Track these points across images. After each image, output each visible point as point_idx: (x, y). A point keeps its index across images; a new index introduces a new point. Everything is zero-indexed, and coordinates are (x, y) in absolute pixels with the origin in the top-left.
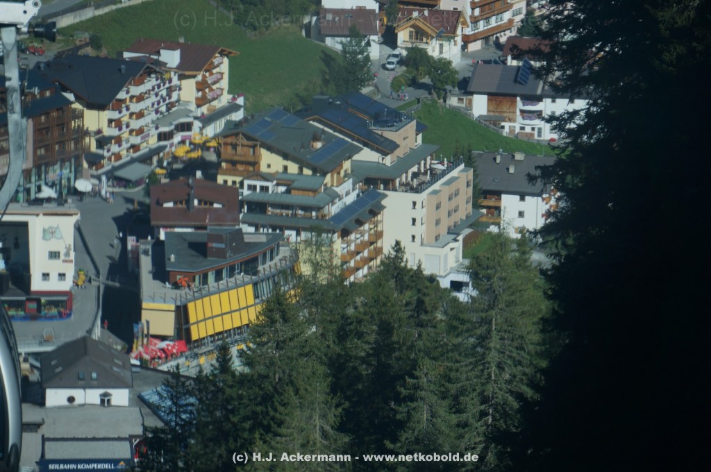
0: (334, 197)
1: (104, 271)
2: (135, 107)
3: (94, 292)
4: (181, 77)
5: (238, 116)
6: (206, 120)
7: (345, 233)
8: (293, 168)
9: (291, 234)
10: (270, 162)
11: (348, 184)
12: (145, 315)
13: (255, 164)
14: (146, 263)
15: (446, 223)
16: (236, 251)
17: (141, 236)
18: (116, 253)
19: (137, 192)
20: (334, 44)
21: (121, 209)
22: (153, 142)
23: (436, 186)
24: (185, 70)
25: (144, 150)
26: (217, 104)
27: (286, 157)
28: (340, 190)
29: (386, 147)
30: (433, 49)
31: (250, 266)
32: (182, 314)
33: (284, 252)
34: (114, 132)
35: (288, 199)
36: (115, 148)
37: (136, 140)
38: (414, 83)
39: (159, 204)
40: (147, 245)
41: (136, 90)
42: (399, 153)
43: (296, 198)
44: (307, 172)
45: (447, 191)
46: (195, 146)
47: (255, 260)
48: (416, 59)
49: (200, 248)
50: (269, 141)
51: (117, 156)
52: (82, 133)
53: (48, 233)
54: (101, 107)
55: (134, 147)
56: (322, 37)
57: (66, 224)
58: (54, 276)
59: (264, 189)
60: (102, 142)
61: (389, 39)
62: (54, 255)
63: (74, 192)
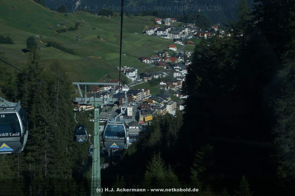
0: (161, 105)
1: (135, 114)
2: (139, 95)
3: (134, 116)
4: (144, 92)
5: (150, 96)
6: (147, 97)
7: (162, 109)
8: (156, 102)
9: (156, 110)
10: (154, 102)
11: (163, 104)
12: (140, 119)
13: (152, 102)
14: (140, 113)
15: (174, 108)
16: (150, 111)
17: (140, 110)
18: (137, 111)
19: (139, 105)
20: (161, 88)
21: (137, 107)
22: (141, 99)
23: (173, 104)
24: (145, 91)
26: (148, 95)
27: (156, 101)
28: (162, 105)
29: (167, 100)
30: (172, 89)
31: (152, 113)
32: (144, 118)
33: (155, 112)
34: (137, 98)
35: (156, 106)
36: (137, 100)
37: (139, 99)
38: (170, 93)
39: (142, 106)
40: (140, 111)
41: (139, 94)
42: (168, 100)
43: (157, 106)
44: (158, 103)
45: (174, 105)
46: (146, 100)
47: (152, 112)
48: (170, 90)
49: (146, 111)
50: (154, 99)
51: (137, 101)
52: (133, 98)
53: (129, 109)
54: (135, 95)
55: (139, 100)
56: (160, 88)
57: (131, 108)
58: (130, 114)
59: (153, 105)
60: (135, 99)
61: (167, 88)
62: (130, 112)
63: (132, 105)
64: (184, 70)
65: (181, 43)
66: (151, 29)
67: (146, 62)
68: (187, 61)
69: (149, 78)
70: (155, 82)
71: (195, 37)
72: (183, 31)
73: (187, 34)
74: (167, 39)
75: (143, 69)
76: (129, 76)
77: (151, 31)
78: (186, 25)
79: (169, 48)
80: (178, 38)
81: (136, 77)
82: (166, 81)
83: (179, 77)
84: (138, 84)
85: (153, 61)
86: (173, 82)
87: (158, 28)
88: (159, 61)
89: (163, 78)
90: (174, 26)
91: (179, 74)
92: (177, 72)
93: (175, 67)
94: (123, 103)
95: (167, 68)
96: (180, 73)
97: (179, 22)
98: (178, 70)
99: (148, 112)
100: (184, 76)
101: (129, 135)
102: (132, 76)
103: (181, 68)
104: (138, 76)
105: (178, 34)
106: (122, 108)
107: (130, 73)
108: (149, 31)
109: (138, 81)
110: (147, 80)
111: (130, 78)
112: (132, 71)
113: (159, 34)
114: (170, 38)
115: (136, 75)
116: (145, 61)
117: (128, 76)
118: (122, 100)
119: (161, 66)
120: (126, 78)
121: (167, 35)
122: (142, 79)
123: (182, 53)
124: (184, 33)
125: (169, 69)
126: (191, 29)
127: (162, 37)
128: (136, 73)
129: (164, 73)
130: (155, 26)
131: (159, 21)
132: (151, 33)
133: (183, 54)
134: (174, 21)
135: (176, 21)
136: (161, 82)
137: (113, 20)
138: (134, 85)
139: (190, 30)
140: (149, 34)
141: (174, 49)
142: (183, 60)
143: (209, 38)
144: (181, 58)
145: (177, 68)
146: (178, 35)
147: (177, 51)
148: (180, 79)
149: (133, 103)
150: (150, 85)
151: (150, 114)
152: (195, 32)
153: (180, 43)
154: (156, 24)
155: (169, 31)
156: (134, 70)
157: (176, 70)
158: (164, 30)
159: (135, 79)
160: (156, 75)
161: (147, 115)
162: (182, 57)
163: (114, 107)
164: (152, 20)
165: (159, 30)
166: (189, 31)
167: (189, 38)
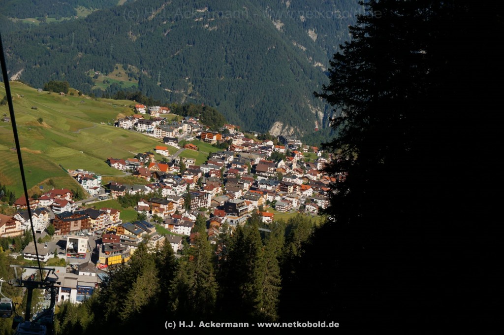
0: (138, 240)
1: (92, 250)
2: (101, 220)
3: (90, 254)
4: (110, 215)
5: (121, 223)
6: (114, 224)
8: (131, 234)
9: (129, 246)
10: (126, 232)
11: (141, 238)
12: (99, 259)
13: (123, 232)
14: (101, 249)
16: (119, 248)
17: (100, 244)
18: (95, 247)
19: (100, 236)
20: (140, 212)
21: (96, 239)
22: (104, 227)
23: (158, 240)
24: (112, 213)
25: (102, 228)
26: (117, 221)
27: (130, 231)
29: (149, 231)
30: (159, 215)
31: (121, 252)
32: (107, 260)
33: (128, 249)
34: (96, 224)
35: (129, 240)
36: (96, 227)
38: (155, 221)
39: (104, 238)
40: (101, 246)
41: (101, 217)
42: (152, 233)
43: (131, 239)
44: (133, 234)
45: (160, 241)
46: (112, 228)
47: (122, 250)
48: (155, 216)
49: (111, 247)
50: (127, 228)
51: (97, 229)
52: (90, 224)
53: (82, 242)
54: (94, 219)
55: (100, 227)
56: (138, 210)
57: (86, 240)
58: (82, 250)
59: (125, 237)
60: (94, 226)
61: (150, 212)
62: (83, 246)
63: (88, 235)
64: (180, 186)
65: (176, 145)
66: (128, 119)
67: (116, 167)
68: (185, 173)
69: (121, 193)
70: (130, 201)
71: (198, 139)
72: (180, 128)
73: (186, 133)
74: (153, 137)
75: (112, 178)
76: (86, 186)
77: (127, 122)
78: (184, 119)
79: (155, 150)
80: (171, 137)
81: (98, 189)
82: (149, 202)
83: (171, 197)
84: (101, 201)
85: (128, 167)
86: (160, 204)
87: (140, 118)
88: (139, 168)
89: (144, 195)
90: (165, 118)
91: (172, 192)
92: (169, 188)
93: (165, 180)
94: (72, 229)
95: (152, 180)
96: (173, 190)
97: (173, 114)
98: (170, 185)
99: (115, 248)
100: (180, 196)
101: (77, 286)
102: (92, 186)
103: (175, 182)
104: (102, 188)
105: (172, 131)
106: (70, 239)
107: (89, 181)
108: (125, 122)
109: (102, 195)
110: (117, 196)
111: (88, 189)
112: (93, 178)
113: (140, 129)
114: (158, 136)
115: (98, 185)
116: (115, 165)
117: (84, 185)
118: (70, 224)
119: (142, 177)
120: (82, 189)
121: (153, 132)
122: (108, 193)
123: (177, 159)
124: (180, 131)
125: (156, 182)
126: (192, 126)
127: (144, 134)
128: (99, 182)
129: (146, 187)
130: (135, 115)
131: (142, 109)
132: (127, 126)
133: (179, 162)
134: (166, 112)
135: (169, 111)
136: (140, 201)
137: (68, 99)
138: (94, 202)
139: (190, 128)
140: (125, 127)
141: (165, 154)
142: (179, 171)
143: (220, 142)
144: (175, 168)
145: (168, 181)
146: (171, 133)
147: (168, 157)
148: (172, 200)
149: (89, 231)
150: (121, 205)
151: (117, 252)
152: (198, 132)
153: (174, 145)
154: (136, 112)
155: (157, 126)
156: (95, 177)
157: (167, 185)
158: (148, 123)
159: (97, 193)
160: (132, 189)
161: (112, 253)
162: (177, 166)
163: (55, 236)
164: (130, 107)
165: (141, 122)
166: (188, 129)
167: (189, 139)
